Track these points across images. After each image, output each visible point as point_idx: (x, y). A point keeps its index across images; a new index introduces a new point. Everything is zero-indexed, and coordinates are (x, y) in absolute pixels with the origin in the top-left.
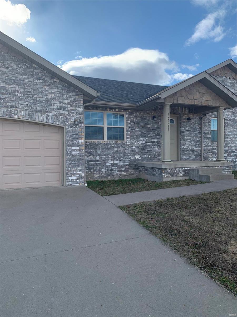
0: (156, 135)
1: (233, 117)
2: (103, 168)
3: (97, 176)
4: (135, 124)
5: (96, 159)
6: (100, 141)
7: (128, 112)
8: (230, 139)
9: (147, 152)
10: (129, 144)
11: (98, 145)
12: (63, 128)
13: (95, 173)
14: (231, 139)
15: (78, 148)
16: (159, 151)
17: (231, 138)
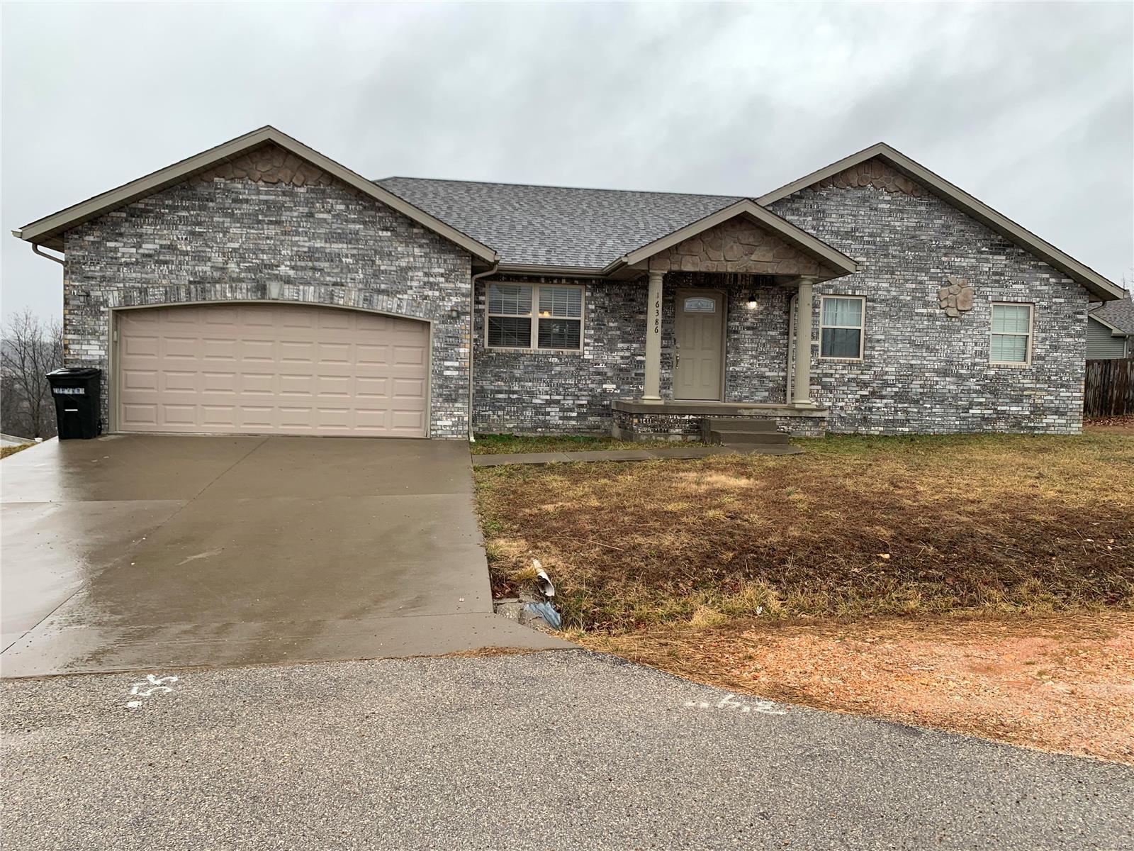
1: (894, 294)
2: (526, 410)
3: (512, 426)
4: (606, 311)
5: (512, 389)
6: (521, 350)
7: (591, 284)
8: (881, 353)
10: (591, 357)
11: (515, 358)
12: (429, 323)
13: (507, 420)
14: (884, 351)
15: (457, 364)
17: (886, 349)
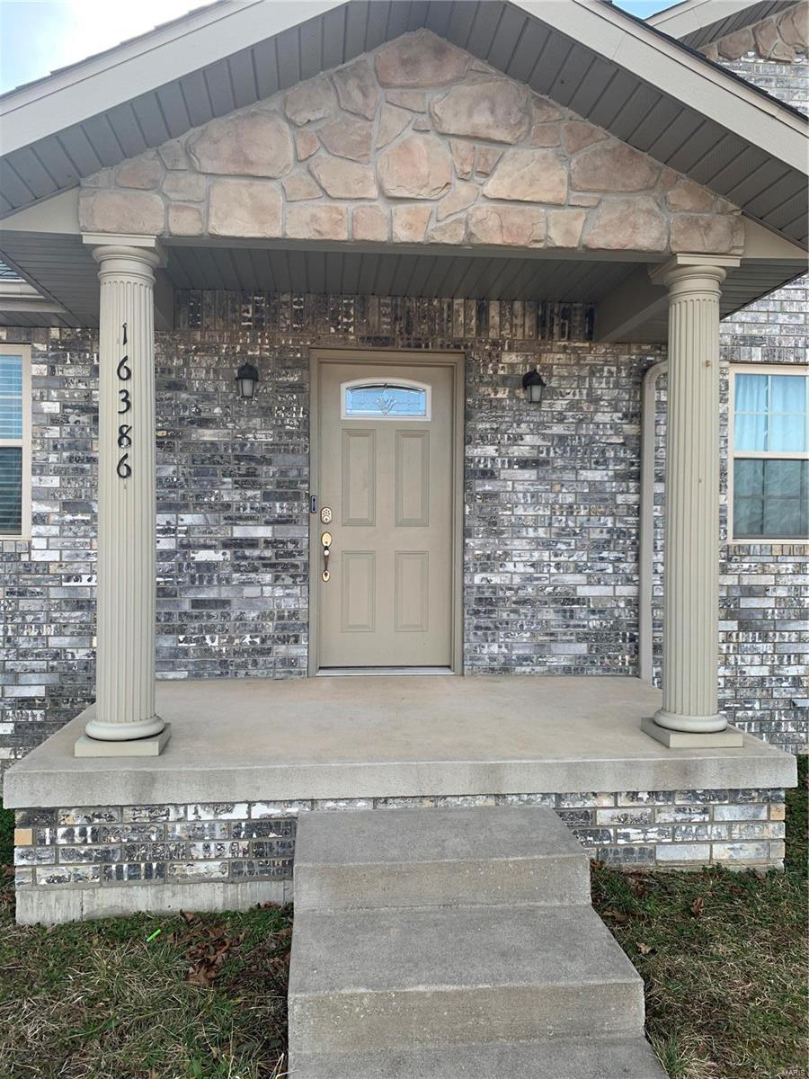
0: (267, 496)
9: (195, 612)
16: (290, 604)
